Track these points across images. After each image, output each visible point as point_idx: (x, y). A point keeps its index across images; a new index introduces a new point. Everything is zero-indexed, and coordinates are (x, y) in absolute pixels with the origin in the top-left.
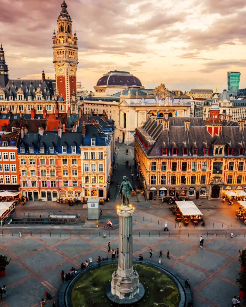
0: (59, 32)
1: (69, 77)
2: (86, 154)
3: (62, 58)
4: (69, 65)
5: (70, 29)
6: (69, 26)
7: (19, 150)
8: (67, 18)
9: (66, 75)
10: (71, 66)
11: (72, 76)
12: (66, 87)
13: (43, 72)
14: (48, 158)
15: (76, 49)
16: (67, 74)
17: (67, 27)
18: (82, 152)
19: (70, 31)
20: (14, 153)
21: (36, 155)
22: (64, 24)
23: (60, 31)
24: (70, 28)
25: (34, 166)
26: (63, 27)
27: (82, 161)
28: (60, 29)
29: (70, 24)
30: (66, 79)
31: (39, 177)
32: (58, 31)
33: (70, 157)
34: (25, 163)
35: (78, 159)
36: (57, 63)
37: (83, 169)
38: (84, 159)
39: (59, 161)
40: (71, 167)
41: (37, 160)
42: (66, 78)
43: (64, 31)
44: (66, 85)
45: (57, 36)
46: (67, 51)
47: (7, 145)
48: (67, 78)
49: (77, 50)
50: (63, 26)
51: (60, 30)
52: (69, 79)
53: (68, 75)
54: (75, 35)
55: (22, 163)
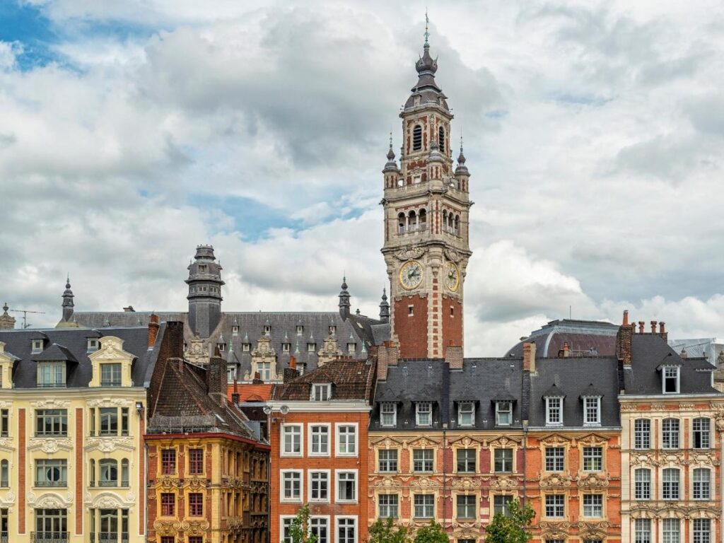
0: (408, 149)
1: (440, 298)
2: (643, 425)
3: (417, 233)
4: (444, 258)
5: (445, 141)
6: (441, 128)
7: (375, 415)
8: (438, 103)
9: (431, 292)
10: (447, 263)
11: (449, 297)
12: (431, 334)
13: (345, 287)
14: (488, 443)
15: (465, 208)
16: (435, 288)
17: (436, 133)
18: (628, 419)
19: (445, 145)
20: (356, 425)
21: (441, 434)
22: (426, 122)
23: (412, 147)
24: (445, 137)
25: (430, 477)
26: (423, 132)
27: (625, 457)
28: (412, 140)
29: (446, 124)
30: (430, 306)
31: (448, 520)
32: (402, 149)
33: (577, 440)
34: (394, 467)
35: (610, 448)
36: (396, 254)
37: (628, 491)
38: (633, 447)
39: (530, 456)
40: (578, 479)
41: (441, 452)
42: (431, 300)
43: (425, 145)
44: (431, 327)
45: (398, 163)
46: (437, 208)
47: (329, 395)
48: (435, 302)
49: (468, 212)
50: (423, 128)
51: (412, 144)
52: (440, 306)
53: (440, 291)
54: (461, 160)
55: (383, 466)
